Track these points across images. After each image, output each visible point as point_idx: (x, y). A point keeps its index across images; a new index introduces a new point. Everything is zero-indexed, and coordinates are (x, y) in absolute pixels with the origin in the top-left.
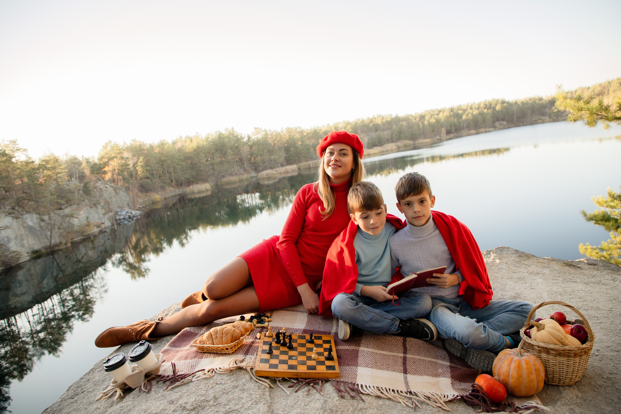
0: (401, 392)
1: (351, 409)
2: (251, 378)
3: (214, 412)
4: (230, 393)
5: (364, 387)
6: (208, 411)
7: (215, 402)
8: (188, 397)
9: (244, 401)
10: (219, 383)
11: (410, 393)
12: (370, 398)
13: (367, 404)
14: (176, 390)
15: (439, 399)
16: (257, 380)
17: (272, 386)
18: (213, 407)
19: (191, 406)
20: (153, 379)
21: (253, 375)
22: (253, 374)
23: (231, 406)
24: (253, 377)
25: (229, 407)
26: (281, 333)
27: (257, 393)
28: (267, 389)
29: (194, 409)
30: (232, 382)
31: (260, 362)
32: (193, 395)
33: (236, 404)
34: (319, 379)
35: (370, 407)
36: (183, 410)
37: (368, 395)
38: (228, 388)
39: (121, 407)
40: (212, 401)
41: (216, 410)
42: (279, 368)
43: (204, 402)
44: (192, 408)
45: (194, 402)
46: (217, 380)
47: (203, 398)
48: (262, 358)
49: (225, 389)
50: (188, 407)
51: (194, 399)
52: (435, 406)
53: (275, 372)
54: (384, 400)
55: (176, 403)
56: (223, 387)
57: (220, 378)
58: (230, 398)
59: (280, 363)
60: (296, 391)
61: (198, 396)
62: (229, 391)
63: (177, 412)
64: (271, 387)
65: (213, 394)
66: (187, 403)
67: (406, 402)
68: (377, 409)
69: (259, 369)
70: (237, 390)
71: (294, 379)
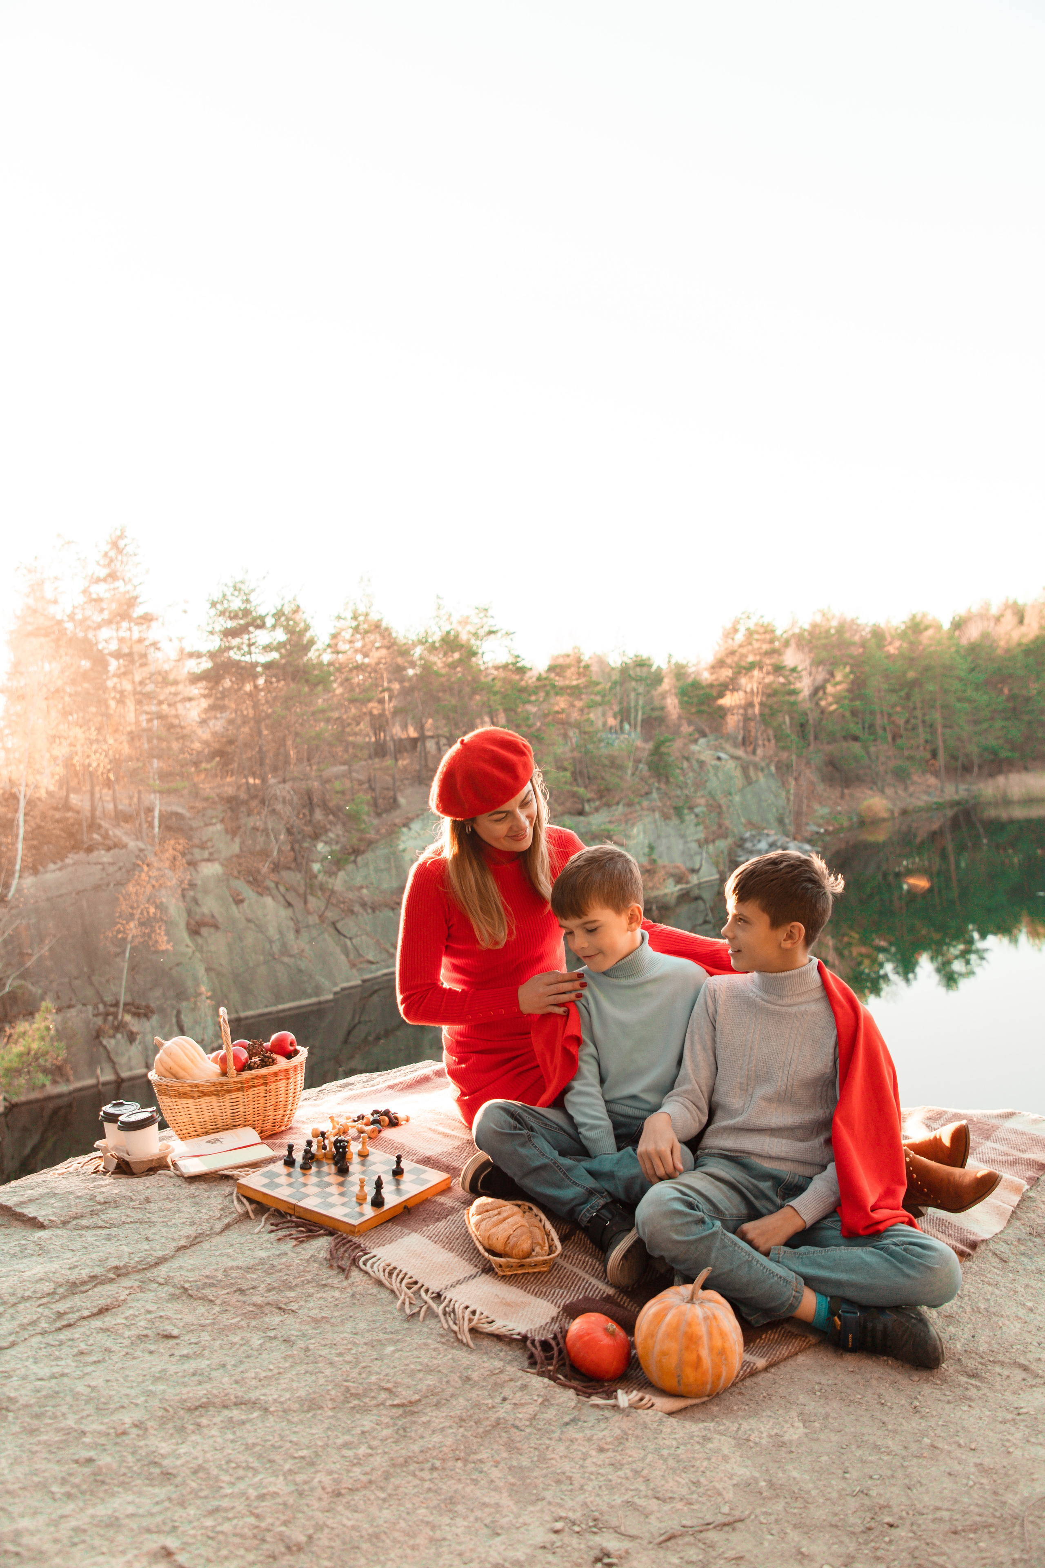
0: (427, 1291)
1: (309, 1278)
5: (374, 1260)
11: (439, 1295)
12: (366, 1277)
13: (345, 1283)
15: (466, 1319)
16: (234, 1200)
17: (252, 1215)
21: (237, 1191)
22: (237, 1188)
27: (210, 1213)
28: (234, 1215)
29: (105, 1203)
31: (261, 1175)
33: (165, 1216)
34: (322, 1228)
35: (345, 1288)
37: (366, 1273)
44: (102, 1200)
48: (274, 1169)
50: (100, 1198)
52: (446, 1326)
53: (264, 1194)
54: (382, 1289)
59: (290, 1185)
60: (272, 1232)
64: (246, 1215)
67: (407, 1303)
68: (353, 1295)
70: (190, 1200)
71: (292, 1216)
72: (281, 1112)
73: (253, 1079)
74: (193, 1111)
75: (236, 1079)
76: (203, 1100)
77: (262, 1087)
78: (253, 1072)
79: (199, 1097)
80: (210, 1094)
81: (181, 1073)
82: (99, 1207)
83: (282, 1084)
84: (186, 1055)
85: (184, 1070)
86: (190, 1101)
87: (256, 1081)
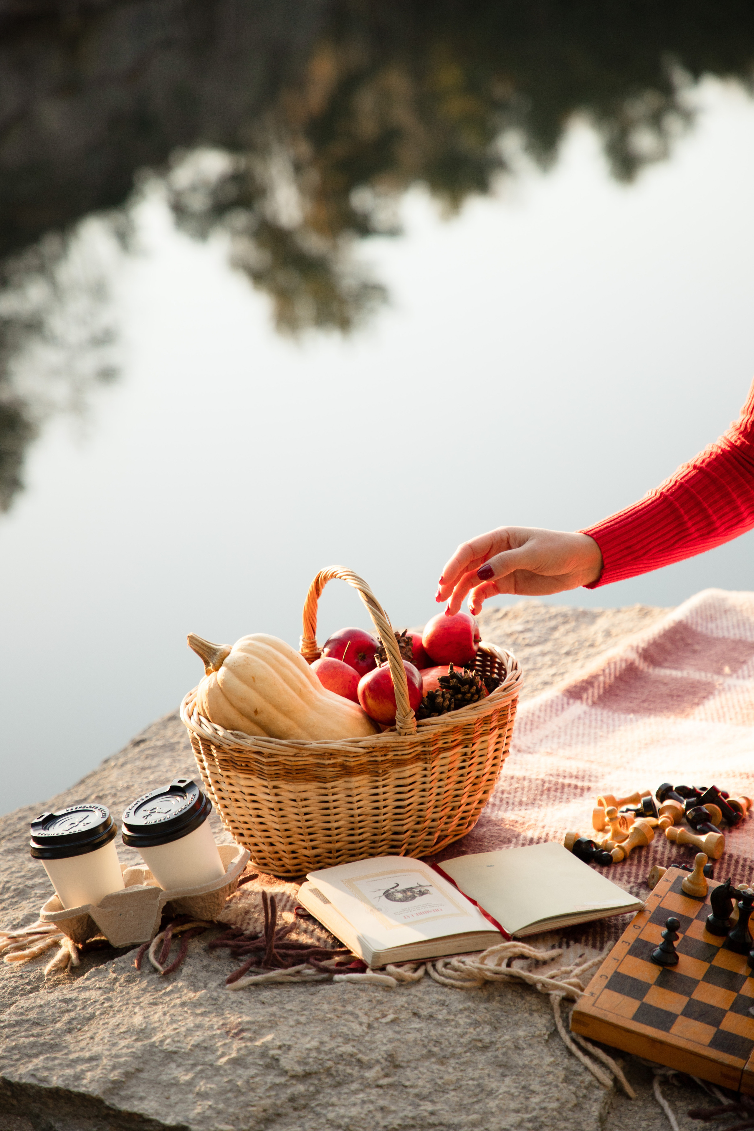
2: (554, 1034)
3: (371, 1107)
4: (452, 1062)
6: (353, 1099)
7: (386, 1076)
8: (300, 1029)
9: (492, 1104)
10: (424, 1013)
14: (266, 995)
16: (574, 1048)
17: (628, 1088)
18: (374, 1091)
19: (299, 1063)
20: (198, 933)
21: (567, 1027)
22: (565, 1020)
23: (439, 1107)
24: (563, 1032)
25: (430, 1107)
26: (739, 895)
27: (555, 1093)
28: (600, 1094)
29: (307, 1076)
30: (476, 1024)
31: (608, 986)
32: (316, 1028)
33: (462, 1107)
36: (267, 1066)
38: (452, 1041)
39: (67, 1001)
40: (377, 1068)
41: (381, 1103)
42: (674, 1029)
43: (349, 1064)
44: (299, 1069)
45: (314, 1054)
46: (421, 1000)
47: (348, 1048)
48: (623, 970)
49: (437, 1042)
50: (289, 1062)
51: (315, 1043)
53: (654, 1041)
55: (251, 1040)
56: (435, 1033)
57: (435, 997)
58: (446, 1077)
59: (687, 1013)
61: (332, 1037)
62: (453, 1055)
63: (246, 1067)
64: (618, 1090)
65: (389, 1047)
66: (289, 1048)
69: (592, 1011)
70: (481, 1058)
71: (726, 1092)
72: (479, 796)
73: (445, 733)
74: (314, 808)
75: (417, 738)
76: (340, 783)
77: (459, 750)
78: (445, 717)
79: (335, 778)
80: (360, 770)
81: (282, 722)
82: (301, 1088)
83: (492, 738)
84: (286, 679)
85: (287, 714)
86: (312, 786)
87: (451, 738)
